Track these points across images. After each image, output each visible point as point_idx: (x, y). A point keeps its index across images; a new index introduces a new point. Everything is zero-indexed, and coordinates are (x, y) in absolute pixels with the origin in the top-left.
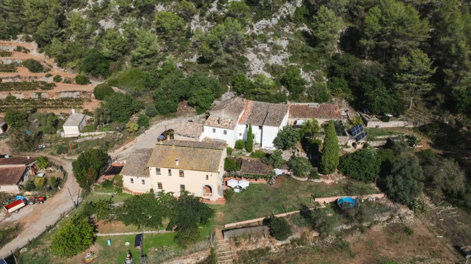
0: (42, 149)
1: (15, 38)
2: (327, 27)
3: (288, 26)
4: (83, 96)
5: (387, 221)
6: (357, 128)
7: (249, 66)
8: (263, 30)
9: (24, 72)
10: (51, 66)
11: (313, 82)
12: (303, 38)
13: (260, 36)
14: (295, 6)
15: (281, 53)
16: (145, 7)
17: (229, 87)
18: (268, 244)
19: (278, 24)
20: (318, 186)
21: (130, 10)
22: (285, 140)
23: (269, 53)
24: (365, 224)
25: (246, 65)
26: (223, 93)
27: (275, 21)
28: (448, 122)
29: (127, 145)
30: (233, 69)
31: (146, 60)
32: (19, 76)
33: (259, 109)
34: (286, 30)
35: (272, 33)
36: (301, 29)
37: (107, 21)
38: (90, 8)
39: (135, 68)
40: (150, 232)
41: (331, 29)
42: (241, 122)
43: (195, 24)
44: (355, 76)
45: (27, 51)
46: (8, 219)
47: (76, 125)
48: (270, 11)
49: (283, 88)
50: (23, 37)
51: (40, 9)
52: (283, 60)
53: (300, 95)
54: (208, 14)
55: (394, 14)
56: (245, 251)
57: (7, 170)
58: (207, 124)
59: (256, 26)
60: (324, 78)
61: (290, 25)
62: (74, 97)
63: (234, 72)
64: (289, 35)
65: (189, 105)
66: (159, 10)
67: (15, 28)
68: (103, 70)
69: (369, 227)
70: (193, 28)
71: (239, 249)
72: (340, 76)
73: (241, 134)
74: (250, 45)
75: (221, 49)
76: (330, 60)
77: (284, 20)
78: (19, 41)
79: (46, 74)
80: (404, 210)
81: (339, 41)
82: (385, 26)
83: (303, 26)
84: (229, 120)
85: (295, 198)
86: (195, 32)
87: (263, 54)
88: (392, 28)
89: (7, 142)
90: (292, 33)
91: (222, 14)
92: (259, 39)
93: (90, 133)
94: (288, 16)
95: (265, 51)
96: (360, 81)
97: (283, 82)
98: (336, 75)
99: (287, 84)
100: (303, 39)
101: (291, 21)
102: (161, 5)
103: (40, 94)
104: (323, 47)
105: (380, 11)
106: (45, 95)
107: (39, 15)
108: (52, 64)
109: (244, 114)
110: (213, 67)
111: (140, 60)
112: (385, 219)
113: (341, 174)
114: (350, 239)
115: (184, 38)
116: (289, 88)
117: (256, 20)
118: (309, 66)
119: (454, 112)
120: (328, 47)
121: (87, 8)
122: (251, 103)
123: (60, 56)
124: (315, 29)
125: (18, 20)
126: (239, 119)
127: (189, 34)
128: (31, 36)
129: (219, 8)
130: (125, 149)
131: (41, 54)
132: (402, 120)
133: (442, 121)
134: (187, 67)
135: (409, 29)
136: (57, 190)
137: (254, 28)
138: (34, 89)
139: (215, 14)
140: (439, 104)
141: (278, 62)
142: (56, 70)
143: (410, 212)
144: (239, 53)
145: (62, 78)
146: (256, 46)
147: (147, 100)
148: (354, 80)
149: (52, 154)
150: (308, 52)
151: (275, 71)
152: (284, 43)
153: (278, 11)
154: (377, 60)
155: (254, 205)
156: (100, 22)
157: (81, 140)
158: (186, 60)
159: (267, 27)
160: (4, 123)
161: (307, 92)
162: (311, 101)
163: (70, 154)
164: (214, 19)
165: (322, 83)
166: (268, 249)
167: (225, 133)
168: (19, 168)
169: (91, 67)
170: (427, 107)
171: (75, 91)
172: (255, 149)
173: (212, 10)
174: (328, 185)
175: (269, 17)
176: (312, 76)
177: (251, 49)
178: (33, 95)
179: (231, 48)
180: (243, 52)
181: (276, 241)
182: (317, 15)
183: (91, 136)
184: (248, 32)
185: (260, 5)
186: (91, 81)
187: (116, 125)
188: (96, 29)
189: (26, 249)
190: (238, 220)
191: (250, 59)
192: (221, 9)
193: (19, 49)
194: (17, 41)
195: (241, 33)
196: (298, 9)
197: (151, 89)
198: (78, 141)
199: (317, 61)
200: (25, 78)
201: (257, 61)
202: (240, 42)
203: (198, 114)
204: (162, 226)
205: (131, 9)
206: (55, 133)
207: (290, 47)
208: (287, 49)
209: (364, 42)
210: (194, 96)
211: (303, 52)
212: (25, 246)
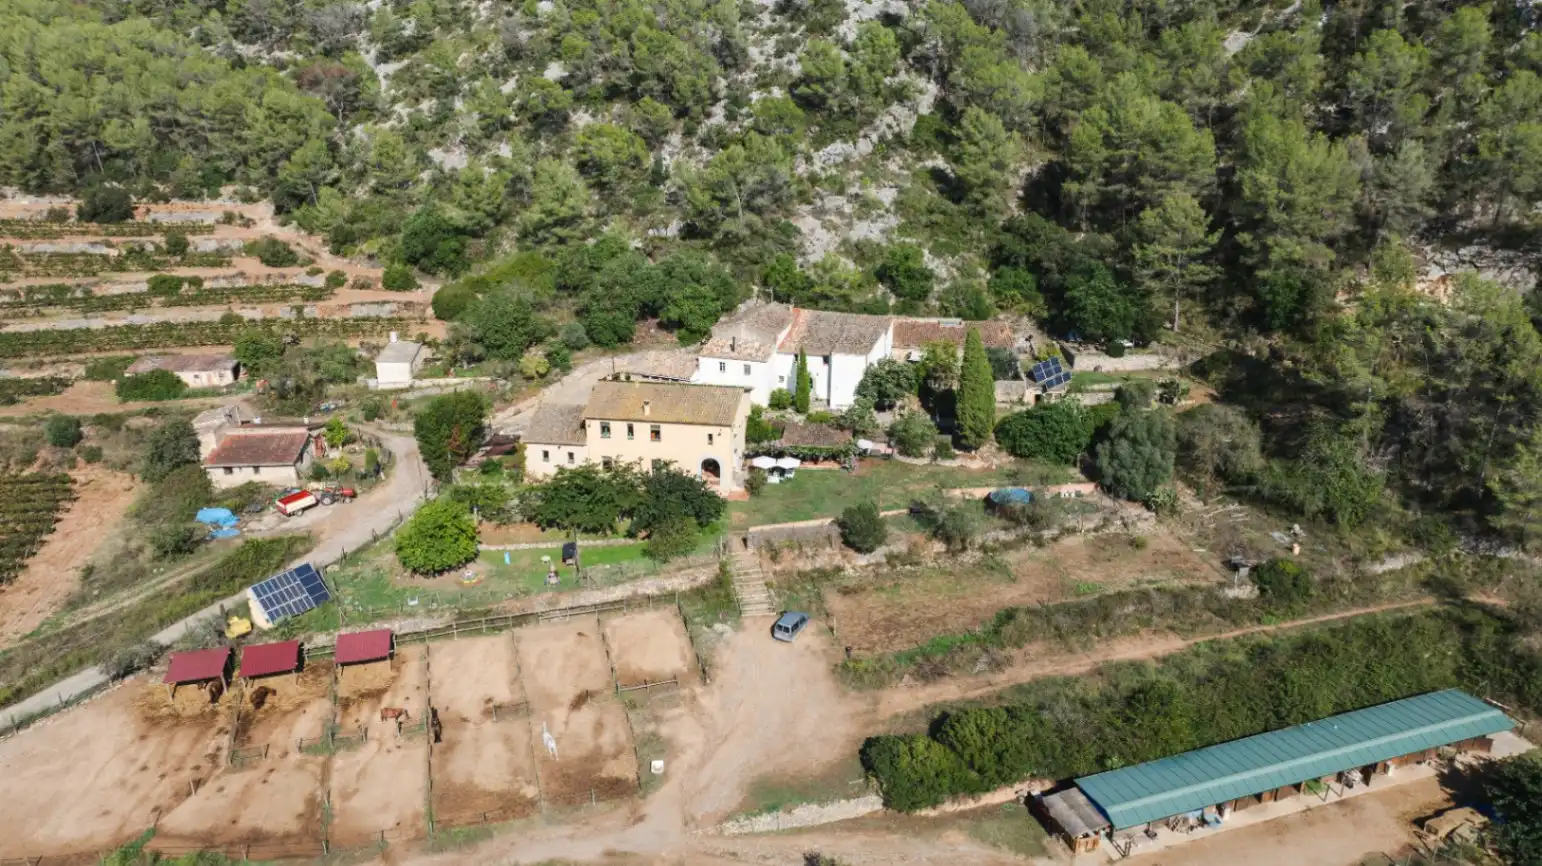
0: (328, 410)
1: (216, 195)
2: (985, 154)
3: (897, 159)
4: (405, 314)
5: (1096, 530)
6: (1046, 365)
7: (802, 245)
8: (836, 165)
9: (253, 267)
10: (317, 254)
11: (954, 278)
12: (931, 184)
13: (830, 179)
14: (916, 112)
15: (881, 216)
16: (547, 115)
17: (756, 289)
18: (838, 560)
19: (873, 153)
20: (951, 472)
21: (507, 126)
22: (880, 385)
23: (850, 217)
24: (1047, 534)
25: (796, 242)
26: (742, 301)
27: (865, 147)
28: (1254, 353)
29: (522, 405)
30: (765, 248)
31: (558, 230)
32: (242, 274)
33: (822, 325)
34: (893, 167)
35: (858, 173)
36: (929, 164)
37: (447, 151)
38: (401, 121)
39: (525, 254)
40: (591, 542)
41: (994, 159)
42: (782, 349)
43: (671, 155)
44: (1050, 260)
45: (248, 223)
46: (285, 526)
47: (405, 361)
48: (854, 122)
49: (881, 289)
50: (235, 193)
51: (289, 121)
52: (883, 232)
53: (921, 304)
54: (702, 131)
55: (1133, 120)
56: (790, 573)
57: (271, 438)
58: (705, 352)
59: (819, 157)
60: (982, 271)
61: (901, 155)
62: (384, 315)
63: (767, 255)
64: (898, 176)
65: (661, 326)
66: (581, 124)
67: (217, 170)
68: (452, 256)
69: (1055, 539)
70: (668, 162)
71: (778, 568)
72: (1016, 265)
73: (782, 378)
74: (804, 198)
75: (737, 204)
76: (996, 233)
77: (888, 144)
78: (226, 199)
79: (307, 269)
80: (1133, 511)
81: (1021, 193)
82: (1118, 147)
83: (934, 158)
84: (757, 345)
85: (899, 491)
86: (671, 171)
87: (836, 219)
88: (1133, 151)
89: (247, 400)
90: (905, 172)
91: (737, 129)
92: (826, 186)
93: (436, 381)
94: (898, 136)
95: (840, 213)
96: (1060, 272)
97: (882, 275)
98: (1006, 261)
99: (891, 277)
100: (933, 186)
101: (904, 145)
102: (586, 111)
103: (300, 310)
104: (977, 202)
105: (1105, 115)
106: (312, 311)
107: (287, 135)
108: (316, 248)
109: (790, 334)
110: (718, 246)
111: (541, 234)
112: (1092, 525)
113: (1004, 453)
114: (1011, 557)
115: (646, 184)
116: (895, 288)
117: (819, 142)
118: (944, 245)
119: (1266, 331)
120: (988, 202)
121: (392, 122)
122: (806, 314)
123: (338, 230)
124: (957, 160)
125: (226, 150)
126: (779, 342)
127: (658, 177)
128: (254, 189)
129: (731, 117)
130: (518, 412)
131: (286, 228)
132: (1156, 353)
133: (1244, 351)
134: (655, 248)
135: (1169, 152)
136: (378, 481)
137: (816, 160)
138: (284, 298)
139: (720, 131)
140: (1233, 314)
141: (871, 236)
142: (329, 262)
143: (1146, 514)
144: (779, 216)
145: (348, 276)
146: (818, 203)
147: (562, 319)
148: (1048, 271)
149: (352, 419)
150: (943, 213)
151: (863, 254)
152: (887, 196)
153: (872, 122)
154: (1109, 231)
155: (811, 502)
156: (431, 153)
157: (418, 394)
158: (651, 232)
159: (846, 161)
160: (235, 361)
161: (939, 299)
162: (946, 315)
163: (396, 420)
164: (717, 141)
165: (975, 282)
166: (839, 569)
167: (747, 370)
168: (294, 436)
169: (420, 249)
170: (1214, 324)
171: (384, 302)
172: (815, 408)
173: (713, 121)
174: (976, 471)
175: (851, 136)
176: (953, 266)
177: (809, 208)
178: (282, 311)
179: (760, 201)
180: (789, 213)
181: (856, 555)
182: (960, 127)
183: (439, 386)
184: (802, 169)
185: (830, 110)
186: (419, 282)
187: (494, 364)
188: (422, 170)
189: (336, 568)
190: (774, 521)
191: (804, 230)
192: (735, 119)
193: (229, 219)
194: (219, 201)
195: (783, 171)
196: (921, 119)
197: (570, 296)
198: (409, 396)
199: (965, 233)
200: (258, 278)
201: (821, 233)
202: (781, 188)
203: (684, 345)
204: (614, 531)
205: (510, 123)
206: (355, 380)
207: (901, 203)
208: (892, 209)
209: (1072, 187)
210: (674, 302)
211: (931, 212)
212: (335, 563)
